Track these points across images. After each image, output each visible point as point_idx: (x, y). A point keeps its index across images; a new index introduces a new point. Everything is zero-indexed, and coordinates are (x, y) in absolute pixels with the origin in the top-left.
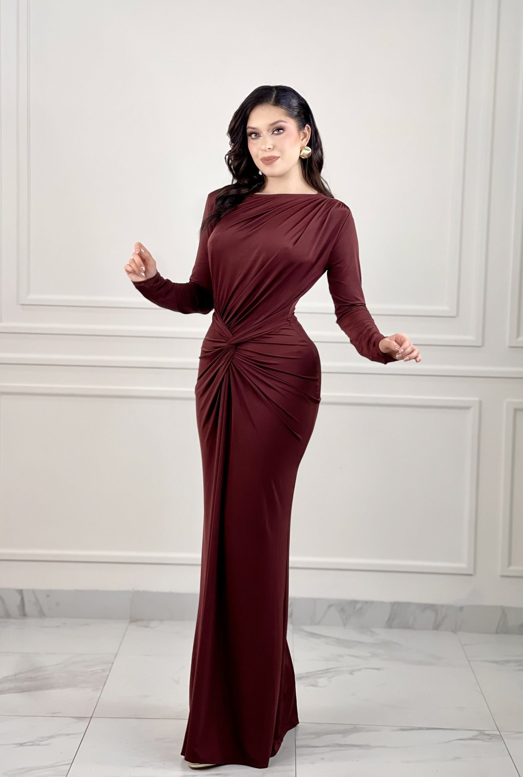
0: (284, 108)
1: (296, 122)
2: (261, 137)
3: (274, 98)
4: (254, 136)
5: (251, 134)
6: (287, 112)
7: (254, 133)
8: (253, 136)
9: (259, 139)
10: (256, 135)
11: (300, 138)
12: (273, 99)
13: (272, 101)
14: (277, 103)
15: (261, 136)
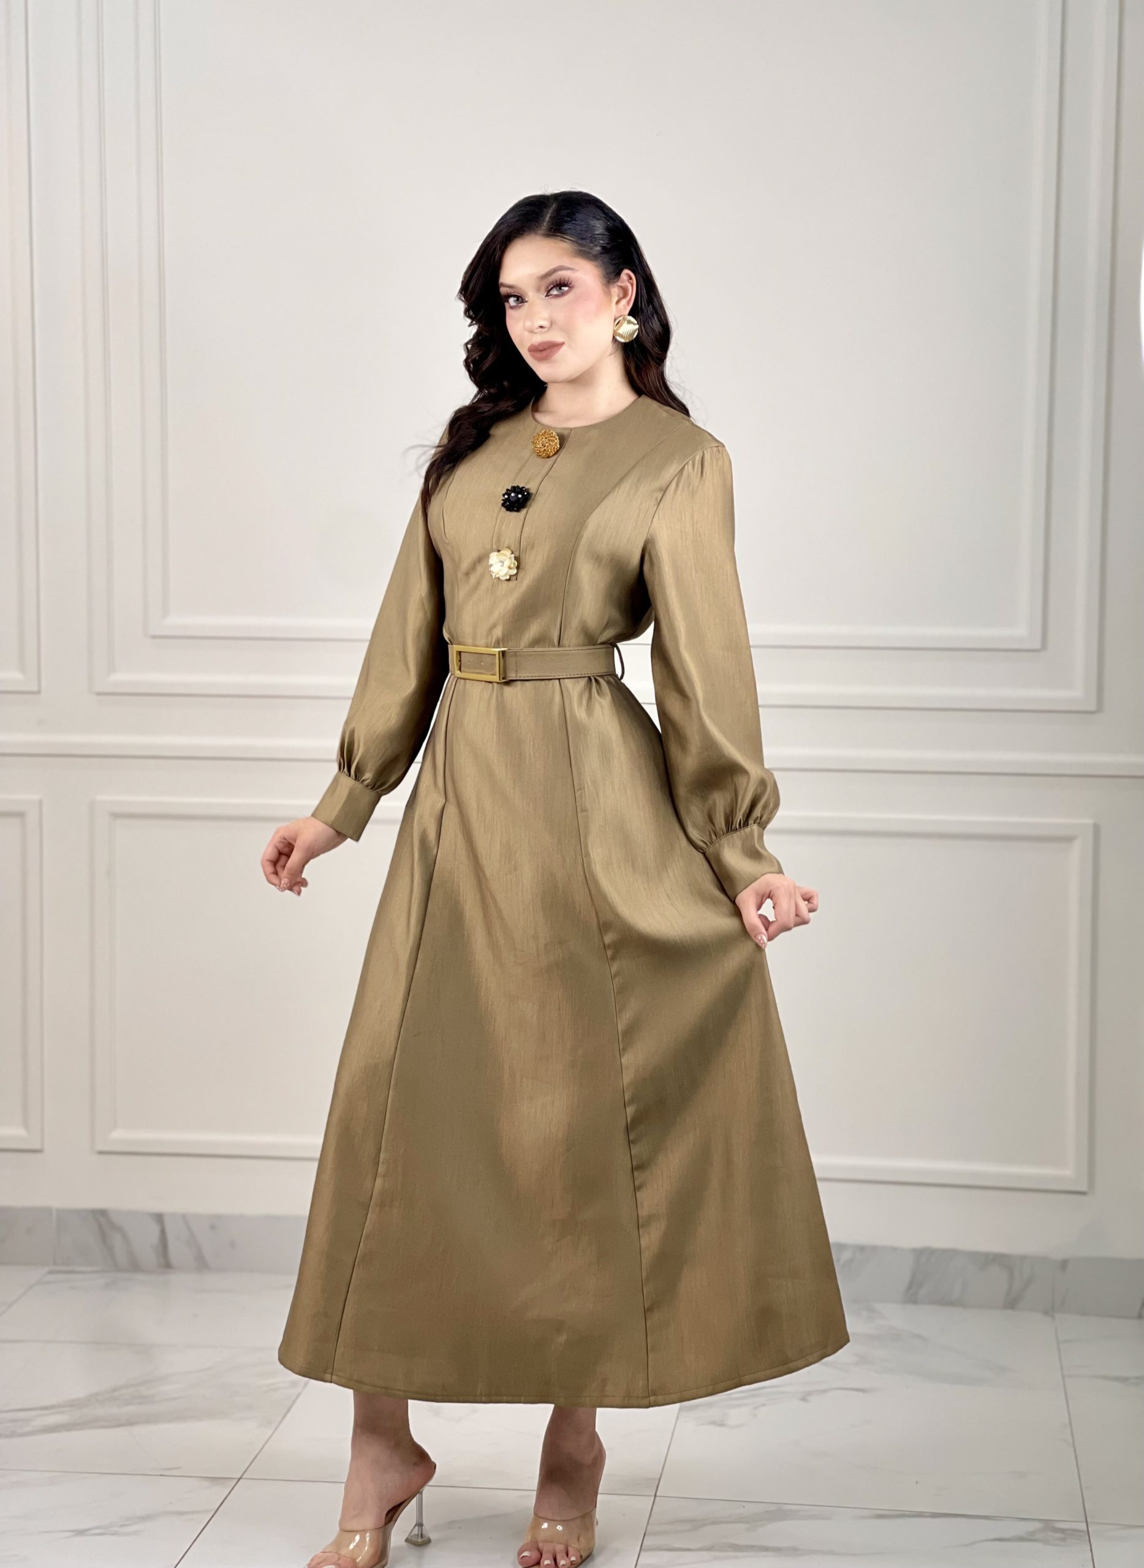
0: (570, 240)
1: (597, 266)
2: (525, 303)
3: (548, 222)
4: (514, 301)
5: (509, 296)
6: (576, 248)
7: (514, 296)
8: (512, 301)
9: (522, 309)
10: (518, 300)
11: (610, 300)
12: (545, 224)
13: (543, 228)
14: (556, 230)
15: (527, 302)
